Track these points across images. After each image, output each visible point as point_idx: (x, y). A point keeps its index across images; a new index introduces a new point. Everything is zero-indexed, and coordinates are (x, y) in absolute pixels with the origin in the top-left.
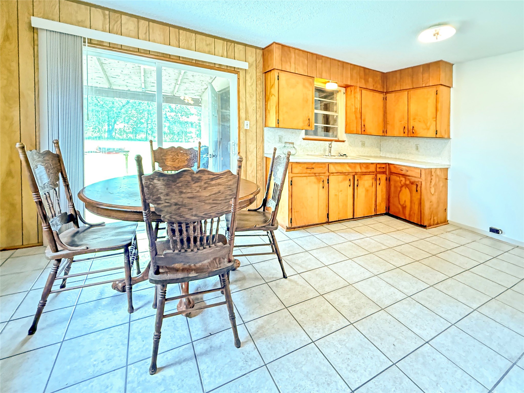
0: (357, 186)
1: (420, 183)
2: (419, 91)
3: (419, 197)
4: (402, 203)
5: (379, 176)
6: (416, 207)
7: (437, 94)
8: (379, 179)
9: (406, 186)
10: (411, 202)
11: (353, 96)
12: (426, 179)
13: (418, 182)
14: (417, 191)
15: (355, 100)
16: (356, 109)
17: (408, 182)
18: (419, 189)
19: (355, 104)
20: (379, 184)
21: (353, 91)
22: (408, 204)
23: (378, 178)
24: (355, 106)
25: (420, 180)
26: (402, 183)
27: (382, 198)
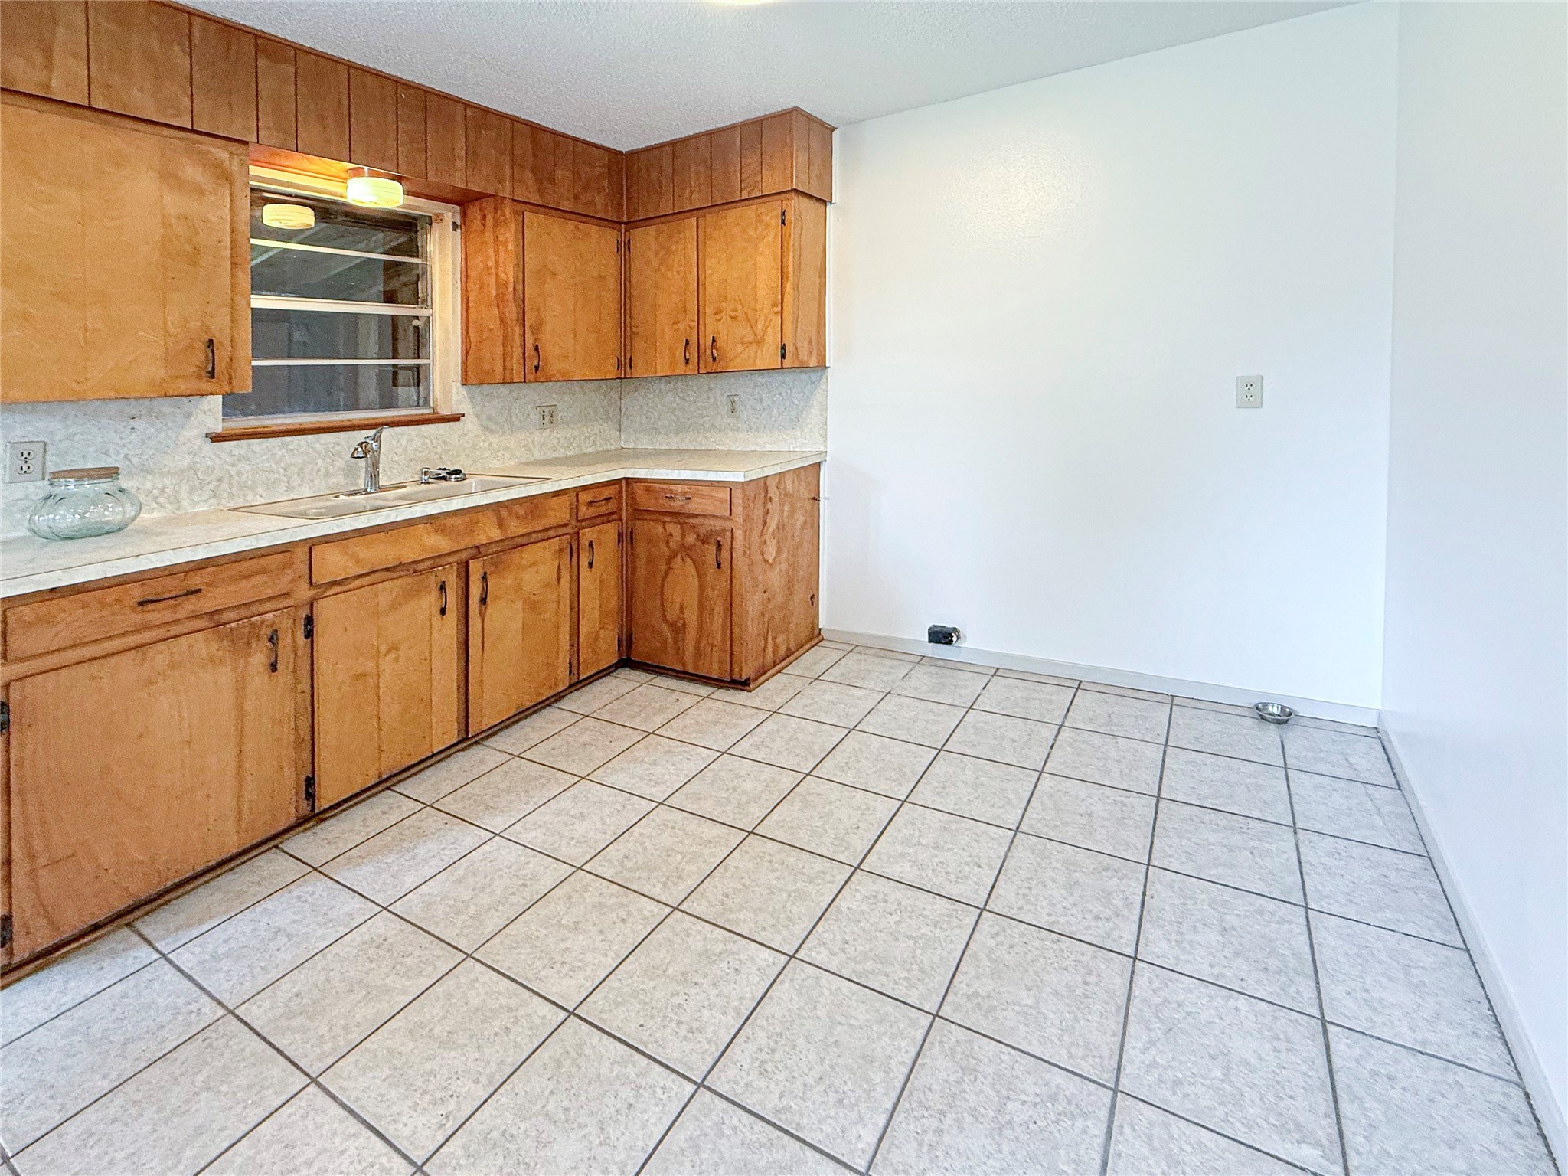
0: (483, 600)
1: (729, 534)
2: (732, 215)
3: (725, 585)
4: (672, 615)
5: (588, 534)
6: (718, 622)
7: (783, 223)
8: (591, 544)
9: (686, 549)
10: (701, 608)
11: (489, 236)
12: (747, 519)
13: (724, 530)
14: (719, 565)
15: (497, 252)
16: (501, 285)
17: (691, 539)
18: (725, 555)
19: (497, 267)
20: (590, 565)
21: (489, 218)
22: (691, 616)
23: (585, 542)
24: (497, 275)
25: (728, 525)
26: (672, 545)
27: (604, 613)
